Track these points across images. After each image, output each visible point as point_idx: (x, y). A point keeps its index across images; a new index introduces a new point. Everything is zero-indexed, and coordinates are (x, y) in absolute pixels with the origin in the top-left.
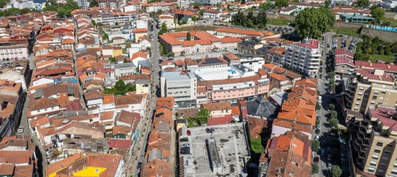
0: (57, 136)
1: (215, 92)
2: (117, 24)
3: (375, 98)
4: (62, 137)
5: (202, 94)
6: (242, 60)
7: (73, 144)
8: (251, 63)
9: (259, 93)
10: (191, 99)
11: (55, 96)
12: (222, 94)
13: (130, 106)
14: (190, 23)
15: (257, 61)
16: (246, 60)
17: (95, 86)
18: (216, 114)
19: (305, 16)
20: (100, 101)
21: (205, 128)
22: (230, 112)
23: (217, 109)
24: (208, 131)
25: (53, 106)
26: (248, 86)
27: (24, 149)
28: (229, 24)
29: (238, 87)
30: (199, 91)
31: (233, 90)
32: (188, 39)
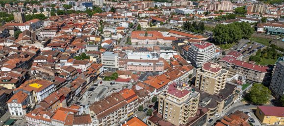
0: (35, 72)
1: (129, 65)
2: (115, 23)
3: (204, 80)
4: (37, 72)
5: (121, 66)
6: (161, 51)
7: (39, 75)
8: (167, 53)
9: (156, 70)
10: (115, 67)
11: (47, 56)
12: (133, 67)
13: (80, 65)
14: (158, 25)
15: (172, 53)
16: (164, 51)
17: (67, 54)
18: (122, 77)
19: (220, 28)
20: (66, 61)
21: (110, 82)
22: (130, 77)
23: (123, 74)
24: (111, 83)
25: (44, 59)
26: (148, 65)
27: (20, 73)
28: (181, 29)
29: (142, 65)
30: (120, 64)
31: (139, 66)
32: (146, 35)
